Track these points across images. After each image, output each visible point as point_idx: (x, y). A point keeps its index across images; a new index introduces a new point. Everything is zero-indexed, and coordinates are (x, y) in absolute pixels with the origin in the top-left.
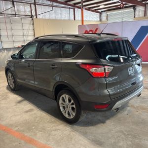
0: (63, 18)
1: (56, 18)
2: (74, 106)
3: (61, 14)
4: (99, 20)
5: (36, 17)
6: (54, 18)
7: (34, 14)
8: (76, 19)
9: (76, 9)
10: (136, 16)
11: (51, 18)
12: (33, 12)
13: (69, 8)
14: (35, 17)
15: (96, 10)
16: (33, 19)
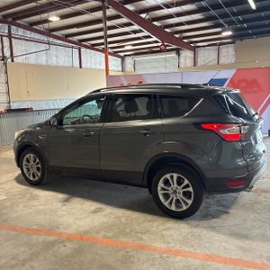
0: (61, 63)
1: (49, 63)
2: (191, 189)
3: (56, 56)
4: (121, 69)
5: (13, 61)
6: (44, 63)
7: (7, 54)
8: (83, 66)
9: (83, 50)
10: (182, 66)
11: (39, 63)
12: (5, 50)
13: (72, 47)
14: (10, 60)
15: (115, 52)
16: (5, 64)
